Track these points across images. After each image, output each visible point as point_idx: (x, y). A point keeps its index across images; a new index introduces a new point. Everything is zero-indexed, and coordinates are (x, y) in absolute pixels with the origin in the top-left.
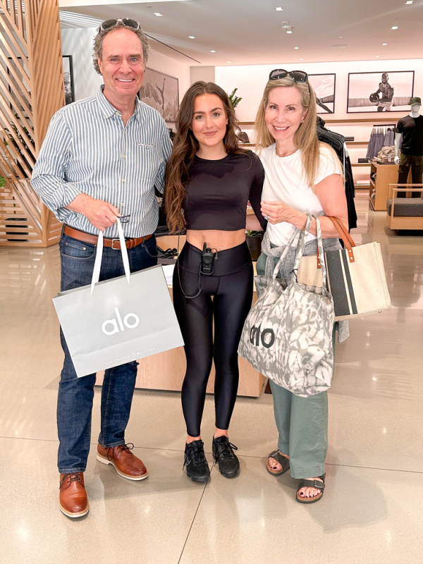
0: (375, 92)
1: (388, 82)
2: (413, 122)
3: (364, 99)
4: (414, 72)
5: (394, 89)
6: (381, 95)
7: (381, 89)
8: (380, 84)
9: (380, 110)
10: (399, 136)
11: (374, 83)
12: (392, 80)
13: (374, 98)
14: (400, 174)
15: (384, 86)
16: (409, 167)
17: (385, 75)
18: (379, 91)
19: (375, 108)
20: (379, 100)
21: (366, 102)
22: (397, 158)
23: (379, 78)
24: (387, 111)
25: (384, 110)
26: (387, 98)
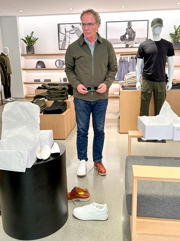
0: (124, 34)
1: (132, 27)
2: (155, 47)
3: (117, 39)
4: (148, 20)
5: (136, 32)
6: (127, 36)
7: (128, 33)
8: (127, 29)
9: (127, 46)
10: (140, 61)
11: (122, 29)
12: (134, 26)
13: (123, 38)
14: (142, 100)
15: (130, 30)
16: (150, 94)
17: (129, 23)
18: (126, 34)
19: (124, 46)
20: (127, 40)
21: (118, 41)
22: (138, 85)
23: (125, 25)
24: (131, 47)
25: (130, 46)
26: (131, 39)
